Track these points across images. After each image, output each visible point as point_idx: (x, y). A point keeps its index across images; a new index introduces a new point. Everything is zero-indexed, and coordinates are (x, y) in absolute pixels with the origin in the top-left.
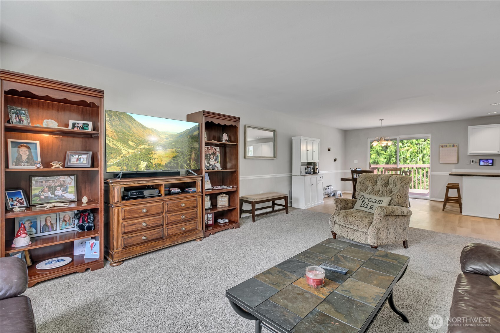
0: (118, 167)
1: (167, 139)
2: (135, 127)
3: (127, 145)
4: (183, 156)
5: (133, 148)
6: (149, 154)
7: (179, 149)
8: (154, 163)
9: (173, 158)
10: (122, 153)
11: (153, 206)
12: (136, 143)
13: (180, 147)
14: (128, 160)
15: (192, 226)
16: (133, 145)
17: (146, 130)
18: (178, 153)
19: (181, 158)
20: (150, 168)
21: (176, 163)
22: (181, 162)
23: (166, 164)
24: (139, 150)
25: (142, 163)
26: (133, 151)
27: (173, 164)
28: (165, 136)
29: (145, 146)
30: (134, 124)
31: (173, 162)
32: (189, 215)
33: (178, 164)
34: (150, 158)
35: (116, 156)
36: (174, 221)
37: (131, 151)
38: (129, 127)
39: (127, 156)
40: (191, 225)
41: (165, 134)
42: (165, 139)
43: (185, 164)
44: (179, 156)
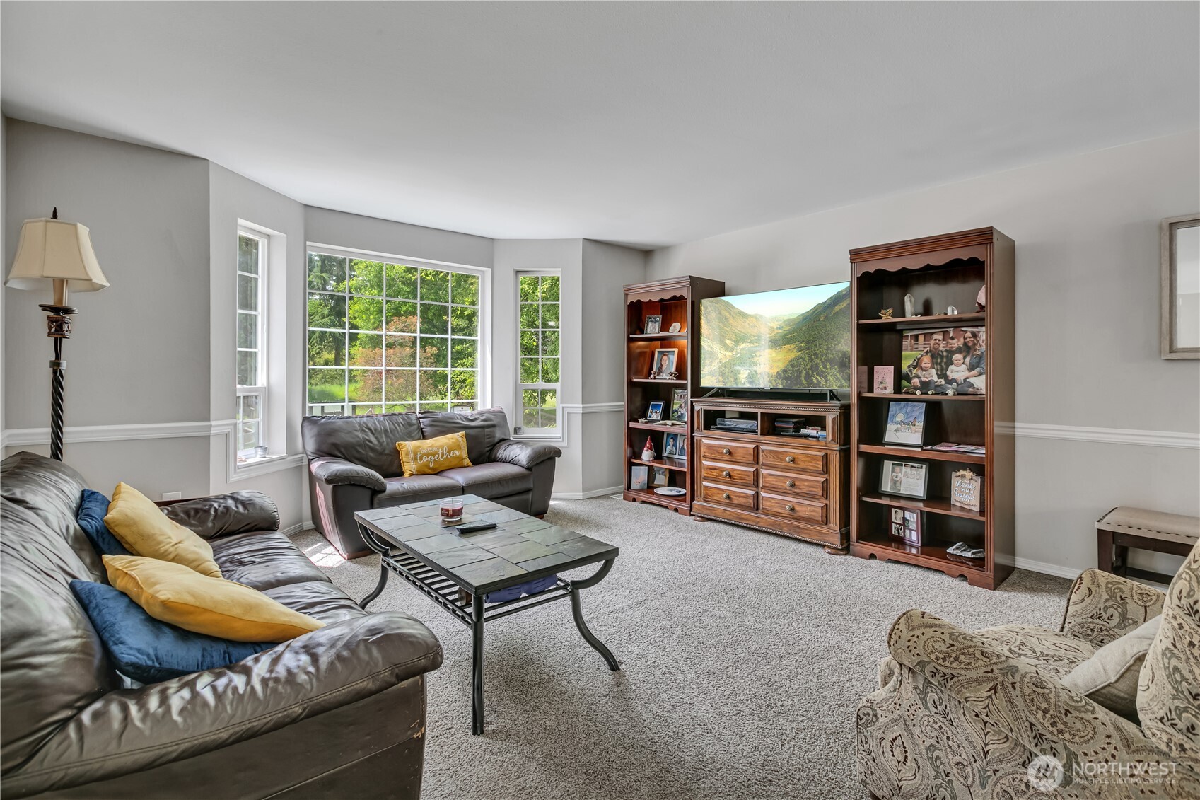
0: (714, 378)
1: (779, 328)
2: (733, 317)
3: (724, 346)
4: (810, 357)
5: (731, 350)
6: (752, 357)
7: (802, 345)
8: (759, 372)
9: (791, 361)
10: (718, 358)
11: (740, 447)
12: (734, 341)
13: (803, 341)
14: (725, 367)
15: (810, 511)
16: (731, 345)
17: (747, 319)
18: (800, 353)
19: (805, 361)
20: (753, 379)
21: (797, 371)
22: (805, 370)
23: (778, 372)
24: (739, 351)
25: (742, 372)
26: (730, 354)
27: (791, 374)
28: (777, 323)
29: (747, 344)
30: (732, 313)
31: (791, 369)
32: (804, 485)
33: (801, 373)
34: (754, 362)
35: (711, 362)
36: (774, 486)
37: (728, 354)
38: (726, 319)
39: (724, 361)
40: (809, 508)
41: (777, 321)
42: (777, 328)
43: (815, 373)
44: (801, 358)
